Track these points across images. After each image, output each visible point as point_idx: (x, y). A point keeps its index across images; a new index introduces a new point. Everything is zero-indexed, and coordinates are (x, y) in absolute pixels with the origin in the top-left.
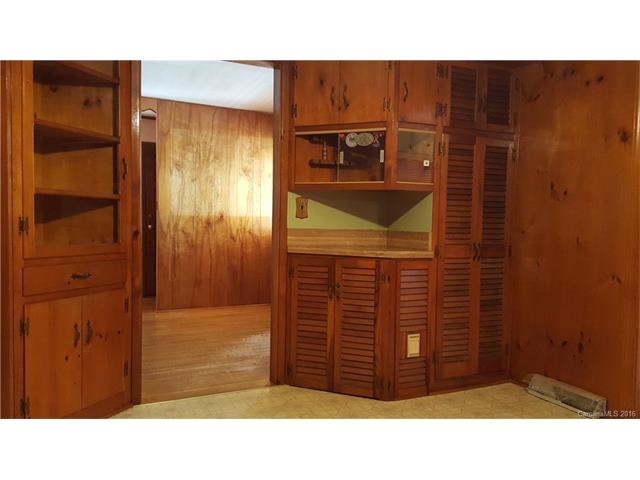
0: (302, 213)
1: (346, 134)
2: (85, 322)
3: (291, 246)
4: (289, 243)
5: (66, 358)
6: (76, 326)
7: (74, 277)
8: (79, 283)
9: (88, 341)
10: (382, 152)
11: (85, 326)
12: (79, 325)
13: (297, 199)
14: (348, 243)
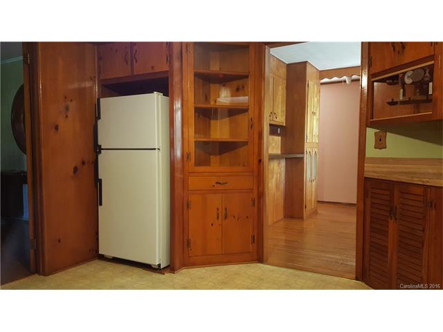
0: (380, 144)
1: (404, 74)
2: (223, 207)
3: (369, 171)
4: (365, 169)
5: (212, 225)
6: (218, 209)
7: (217, 183)
8: (220, 187)
9: (226, 218)
10: (431, 84)
11: (224, 210)
12: (220, 208)
13: (375, 133)
14: (430, 171)
